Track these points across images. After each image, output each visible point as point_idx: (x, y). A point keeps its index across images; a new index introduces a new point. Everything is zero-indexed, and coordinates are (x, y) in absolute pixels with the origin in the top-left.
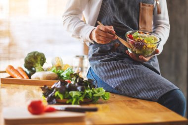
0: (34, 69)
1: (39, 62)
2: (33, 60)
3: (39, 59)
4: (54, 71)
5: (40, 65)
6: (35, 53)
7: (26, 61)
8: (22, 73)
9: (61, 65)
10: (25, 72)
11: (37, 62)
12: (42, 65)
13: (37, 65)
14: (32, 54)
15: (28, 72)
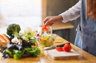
0: (13, 35)
1: (16, 31)
2: (12, 29)
3: (16, 29)
4: (26, 37)
5: (17, 32)
6: (13, 25)
7: (8, 30)
8: (5, 38)
9: (30, 32)
10: (8, 37)
11: (15, 31)
12: (18, 32)
13: (15, 32)
14: (12, 26)
15: (9, 37)
